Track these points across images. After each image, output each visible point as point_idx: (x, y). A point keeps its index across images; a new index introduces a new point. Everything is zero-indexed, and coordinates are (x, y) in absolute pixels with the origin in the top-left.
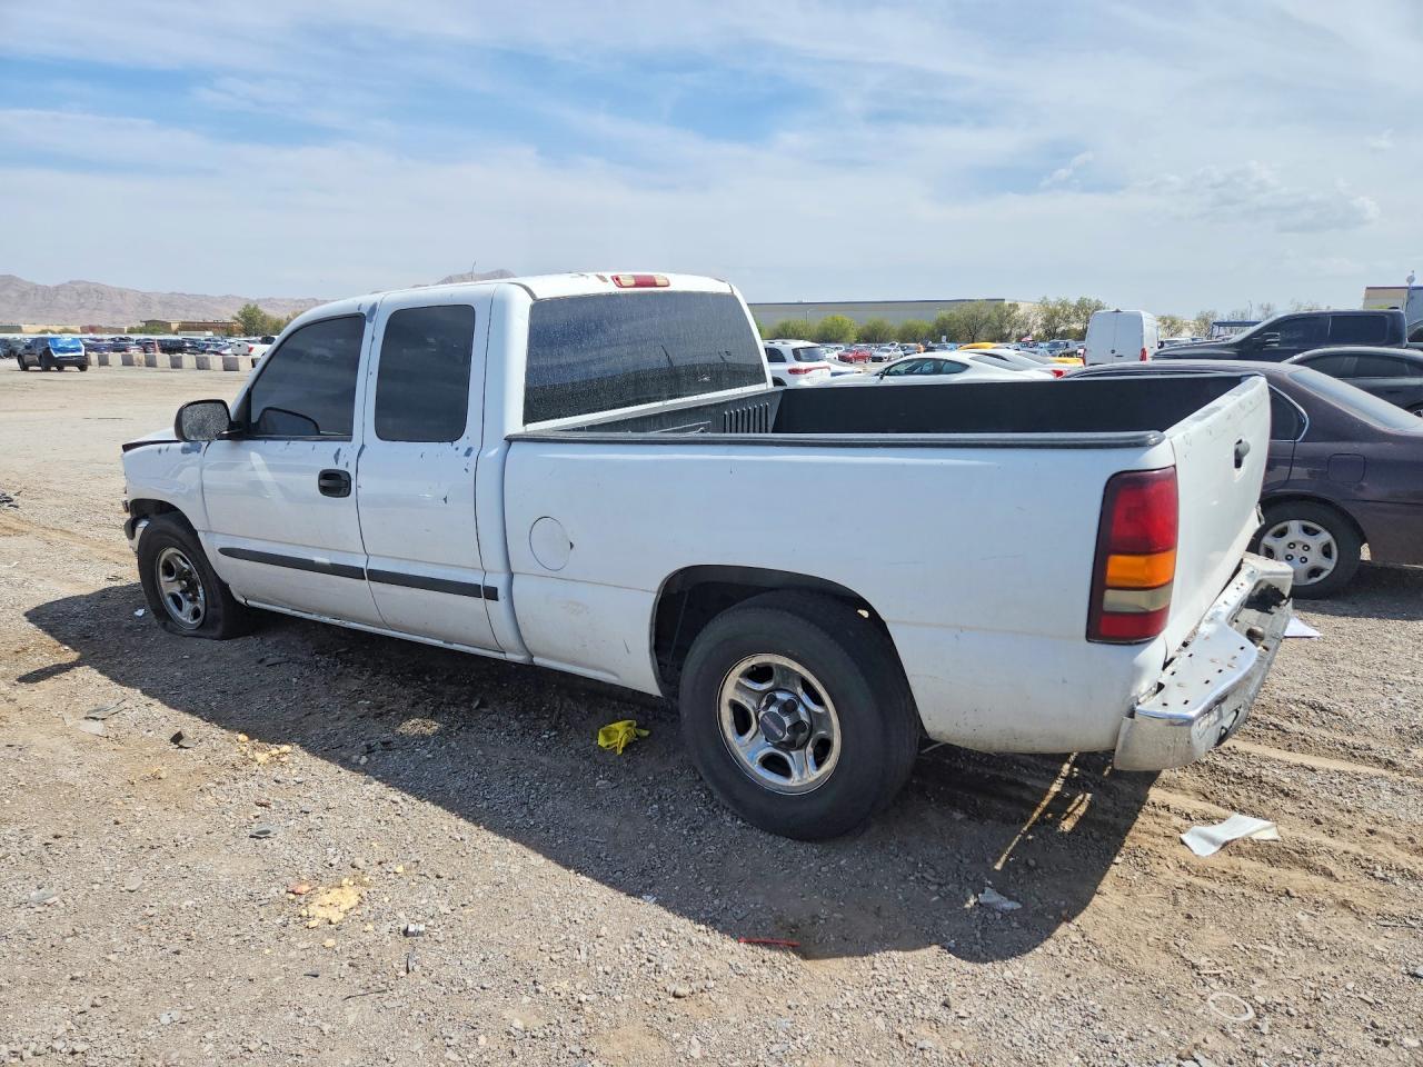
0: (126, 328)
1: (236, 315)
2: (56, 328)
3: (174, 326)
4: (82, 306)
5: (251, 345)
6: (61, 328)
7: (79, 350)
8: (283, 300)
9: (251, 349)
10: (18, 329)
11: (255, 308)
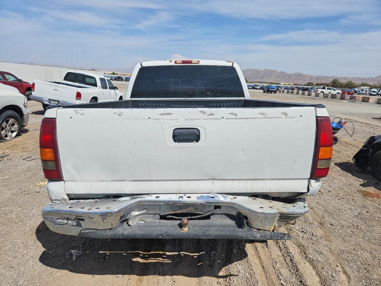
0: (303, 84)
1: (331, 82)
2: (287, 84)
3: (314, 84)
4: (296, 79)
5: (318, 89)
6: (288, 84)
7: (275, 88)
8: (349, 78)
9: (318, 90)
10: (280, 84)
11: (337, 79)
